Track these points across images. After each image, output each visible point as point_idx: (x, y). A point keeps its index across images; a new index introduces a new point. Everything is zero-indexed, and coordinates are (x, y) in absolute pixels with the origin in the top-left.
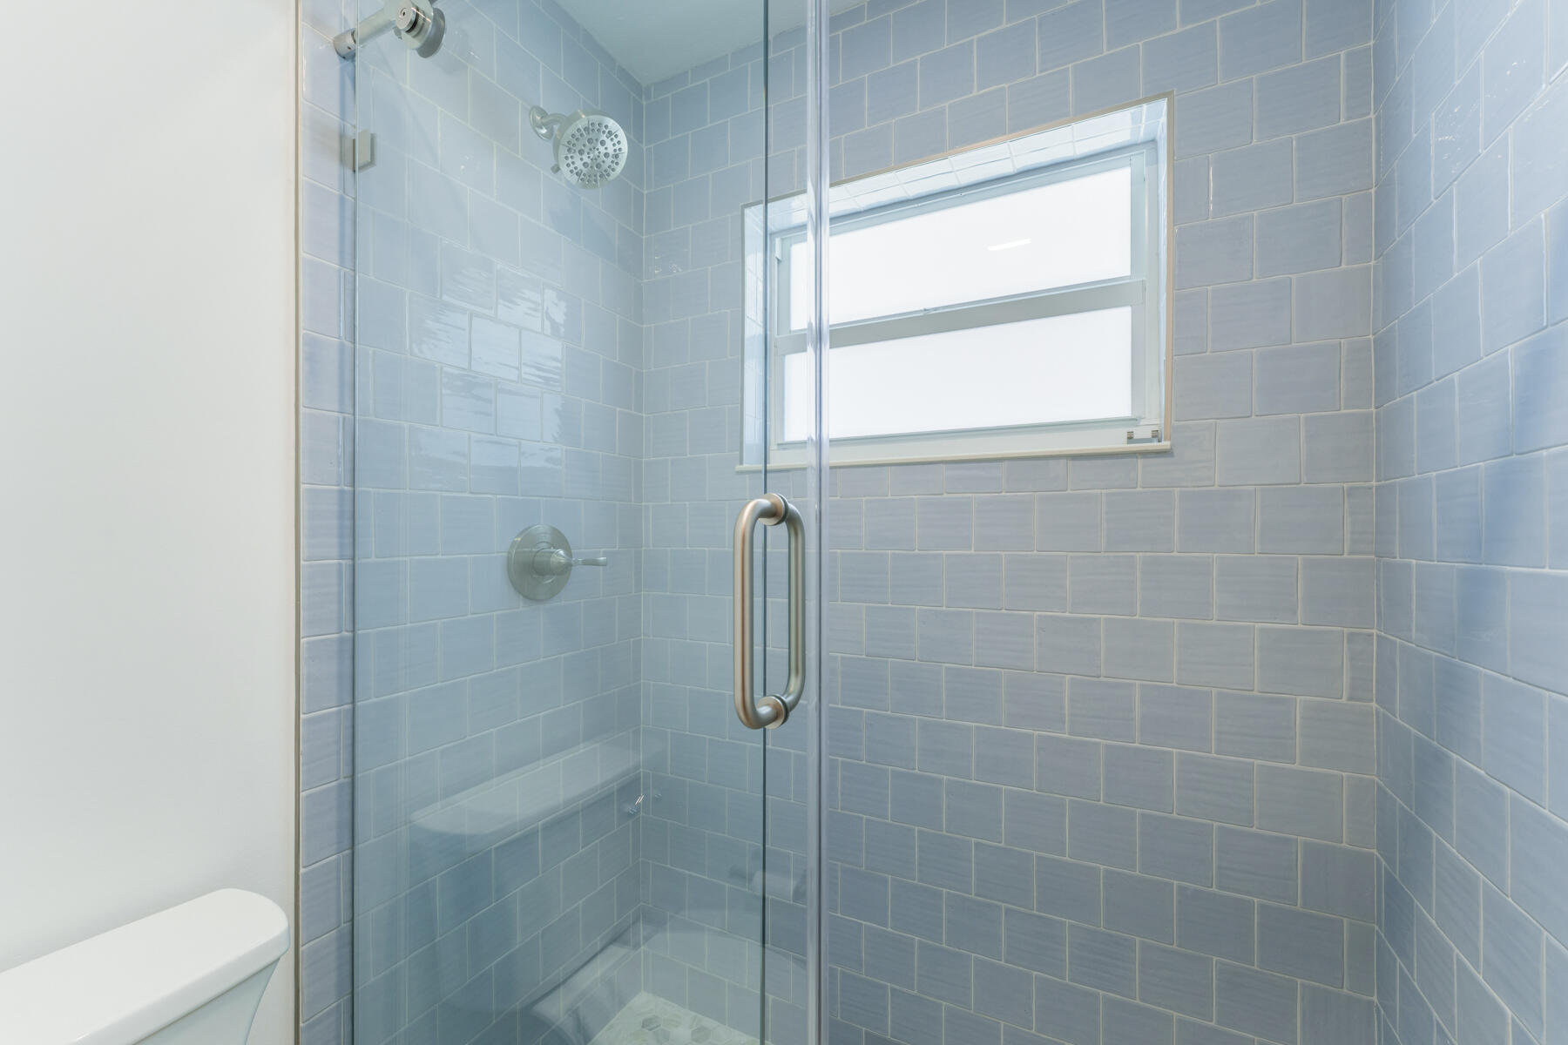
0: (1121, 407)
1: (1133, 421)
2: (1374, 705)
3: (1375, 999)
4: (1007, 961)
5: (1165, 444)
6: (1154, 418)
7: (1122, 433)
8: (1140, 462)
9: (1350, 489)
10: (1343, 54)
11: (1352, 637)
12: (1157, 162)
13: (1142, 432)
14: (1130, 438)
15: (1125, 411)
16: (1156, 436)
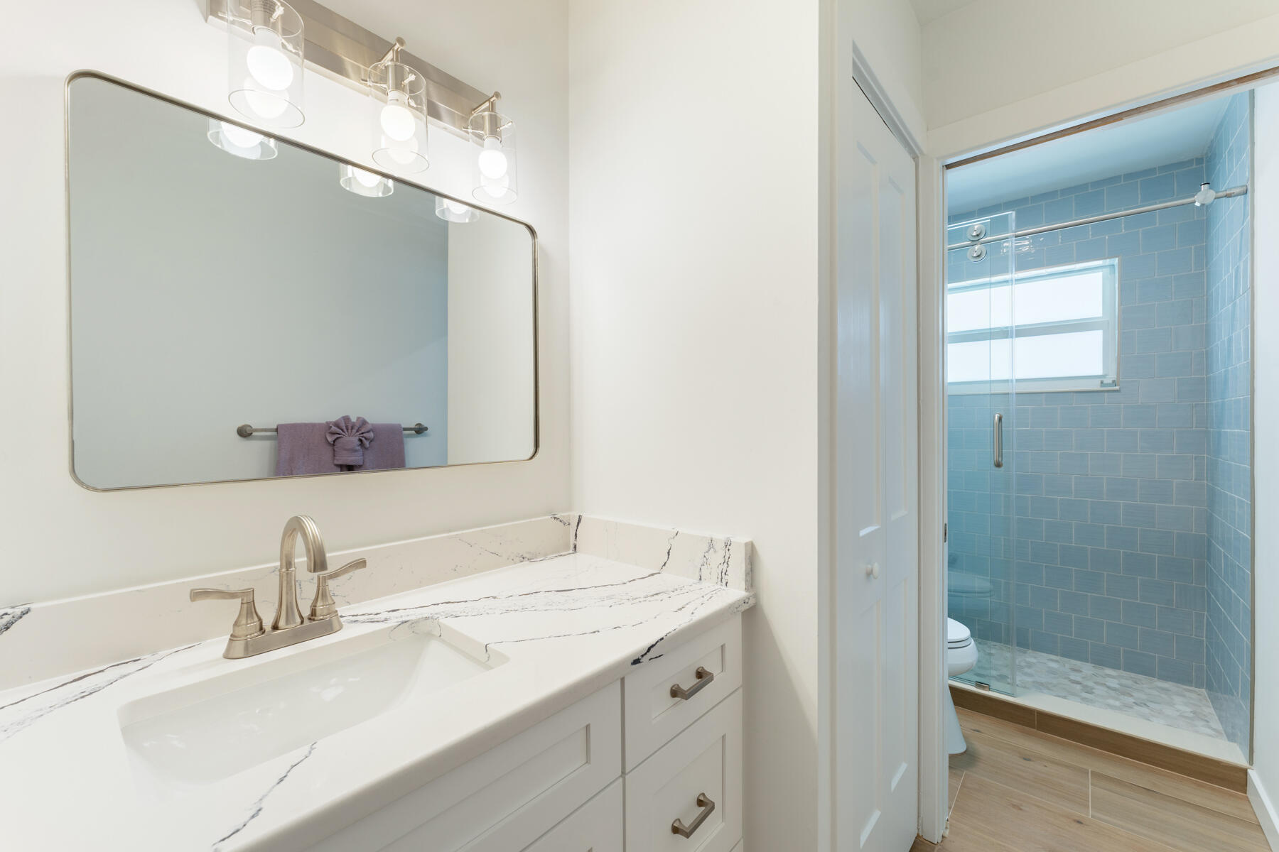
0: (1099, 371)
1: (1103, 376)
2: (1205, 482)
3: (1205, 586)
4: (1046, 586)
5: (1117, 388)
6: (1112, 376)
7: (1098, 382)
8: (1106, 394)
9: (1196, 404)
10: (1193, 247)
11: (1196, 458)
12: (1115, 273)
13: (1108, 380)
14: (1102, 382)
15: (1100, 372)
16: (1114, 383)
